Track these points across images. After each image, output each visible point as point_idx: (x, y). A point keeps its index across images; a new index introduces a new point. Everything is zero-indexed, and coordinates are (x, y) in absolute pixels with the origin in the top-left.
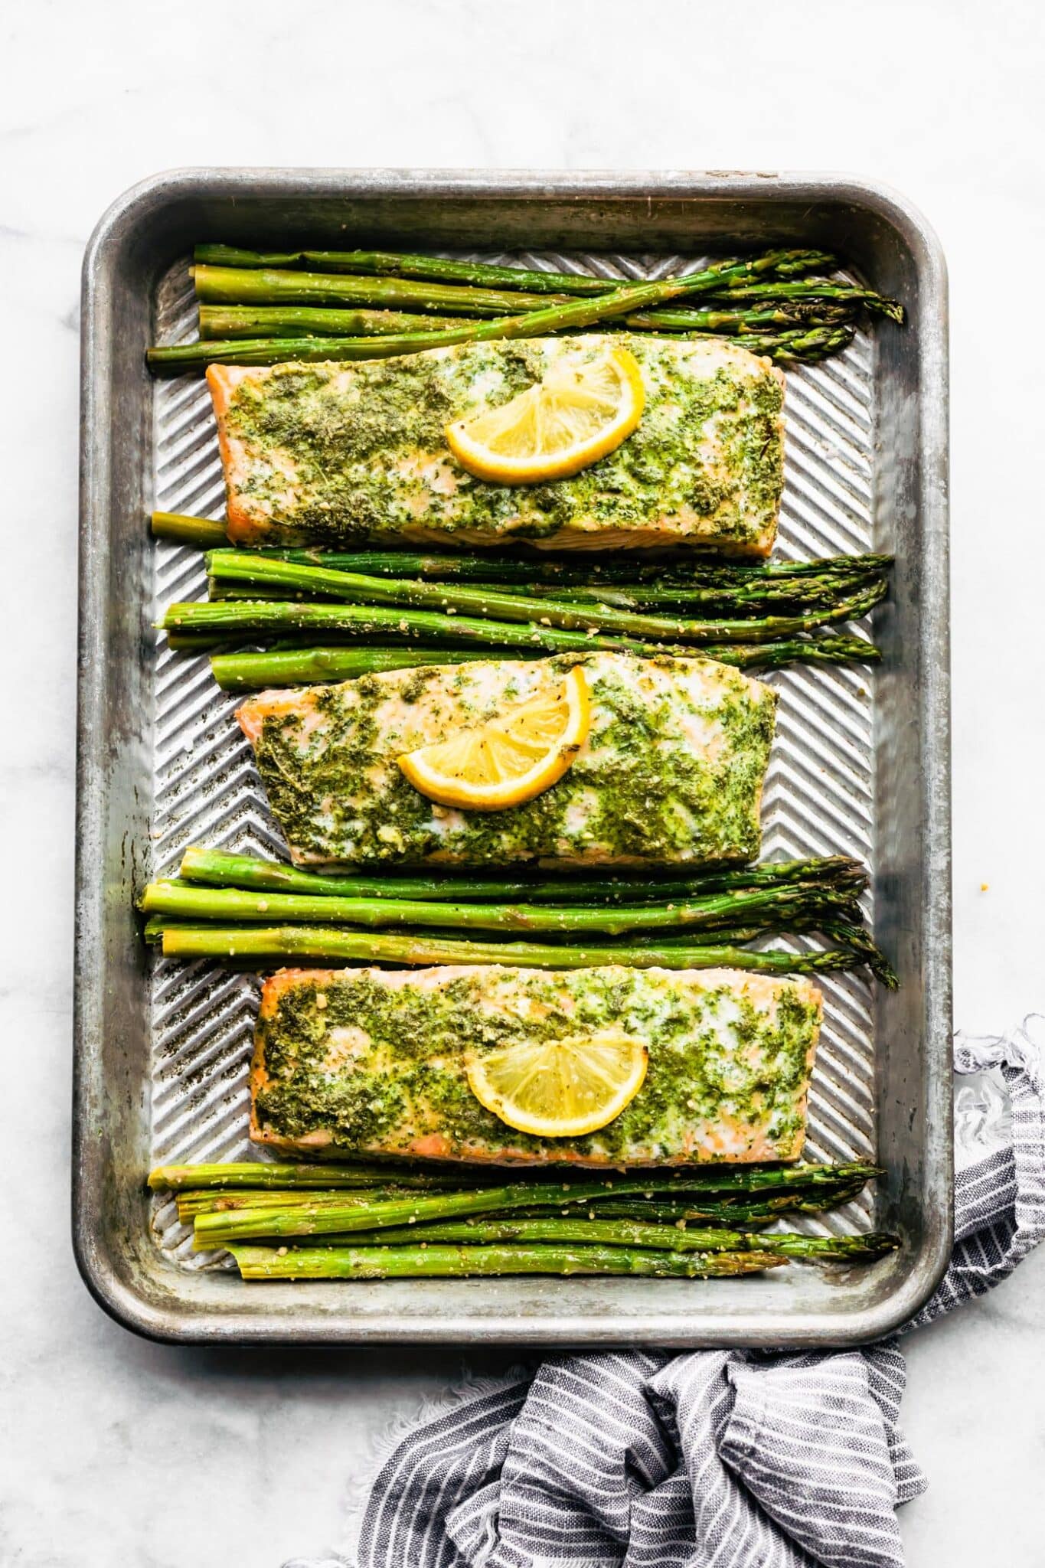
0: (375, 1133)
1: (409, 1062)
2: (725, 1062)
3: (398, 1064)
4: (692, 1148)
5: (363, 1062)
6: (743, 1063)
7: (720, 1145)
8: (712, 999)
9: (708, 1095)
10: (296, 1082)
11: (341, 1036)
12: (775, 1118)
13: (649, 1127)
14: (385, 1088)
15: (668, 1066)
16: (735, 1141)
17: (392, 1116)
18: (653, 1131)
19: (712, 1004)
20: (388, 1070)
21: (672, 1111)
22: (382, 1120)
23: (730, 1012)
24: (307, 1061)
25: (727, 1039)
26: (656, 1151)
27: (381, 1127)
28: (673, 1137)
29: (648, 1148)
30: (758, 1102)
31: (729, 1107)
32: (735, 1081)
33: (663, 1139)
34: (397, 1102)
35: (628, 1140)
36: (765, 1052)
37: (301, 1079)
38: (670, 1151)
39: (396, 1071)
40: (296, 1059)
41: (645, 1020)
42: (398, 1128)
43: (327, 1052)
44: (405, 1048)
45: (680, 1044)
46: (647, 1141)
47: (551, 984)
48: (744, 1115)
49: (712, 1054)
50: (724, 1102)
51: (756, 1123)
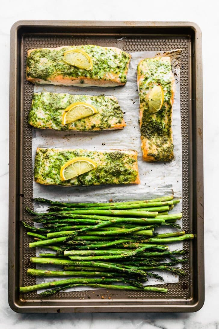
0: (49, 76)
1: (55, 63)
2: (112, 62)
3: (53, 63)
4: (105, 77)
5: (46, 63)
6: (115, 62)
7: (110, 77)
8: (109, 51)
9: (109, 67)
10: (34, 68)
11: (42, 59)
12: (120, 75)
13: (98, 72)
14: (51, 68)
15: (101, 61)
16: (113, 77)
17: (52, 73)
18: (98, 74)
19: (109, 52)
20: (51, 64)
21: (102, 70)
22: (50, 73)
23: (112, 53)
24: (36, 64)
25: (113, 58)
26: (99, 77)
27: (50, 75)
28: (102, 75)
29: (97, 77)
30: (117, 70)
31: (112, 70)
32: (114, 66)
33: (100, 75)
34: (53, 70)
35: (94, 75)
36: (119, 61)
37: (35, 67)
38: (101, 77)
39: (52, 64)
40: (34, 64)
41: (97, 53)
42: (53, 75)
43: (40, 62)
44: (54, 60)
45: (103, 58)
46: (97, 75)
47: (81, 47)
48: (115, 72)
49: (109, 60)
50: (111, 69)
51: (117, 74)
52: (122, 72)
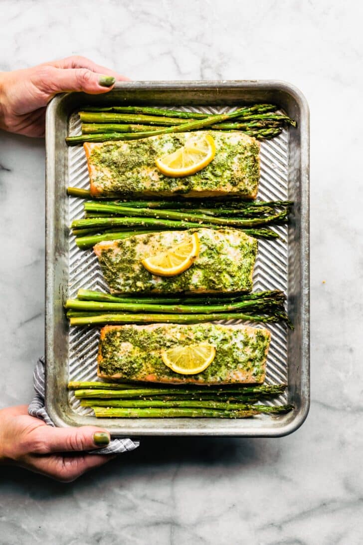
0: (134, 374)
1: (144, 353)
2: (240, 352)
3: (141, 353)
4: (229, 378)
5: (130, 353)
6: (245, 353)
7: (238, 377)
8: (235, 333)
9: (234, 362)
10: (111, 359)
11: (124, 345)
12: (255, 370)
13: (216, 372)
14: (137, 360)
15: (222, 353)
16: (242, 376)
17: (139, 369)
18: (217, 373)
19: (235, 335)
20: (138, 355)
21: (223, 367)
22: (136, 370)
23: (241, 337)
24: (114, 352)
25: (240, 346)
26: (219, 379)
27: (136, 372)
28: (224, 375)
29: (216, 378)
30: (250, 365)
31: (241, 366)
32: (242, 358)
33: (220, 375)
34: (141, 364)
35: (210, 375)
36: (252, 350)
37: (112, 358)
38: (223, 379)
39: (140, 355)
40: (111, 352)
41: (215, 339)
42: (141, 373)
43: (120, 350)
44: (143, 348)
45: (226, 347)
46: (216, 376)
47: (187, 329)
48: (245, 369)
49: (235, 350)
50: (239, 365)
51: (249, 371)
52: (258, 366)
